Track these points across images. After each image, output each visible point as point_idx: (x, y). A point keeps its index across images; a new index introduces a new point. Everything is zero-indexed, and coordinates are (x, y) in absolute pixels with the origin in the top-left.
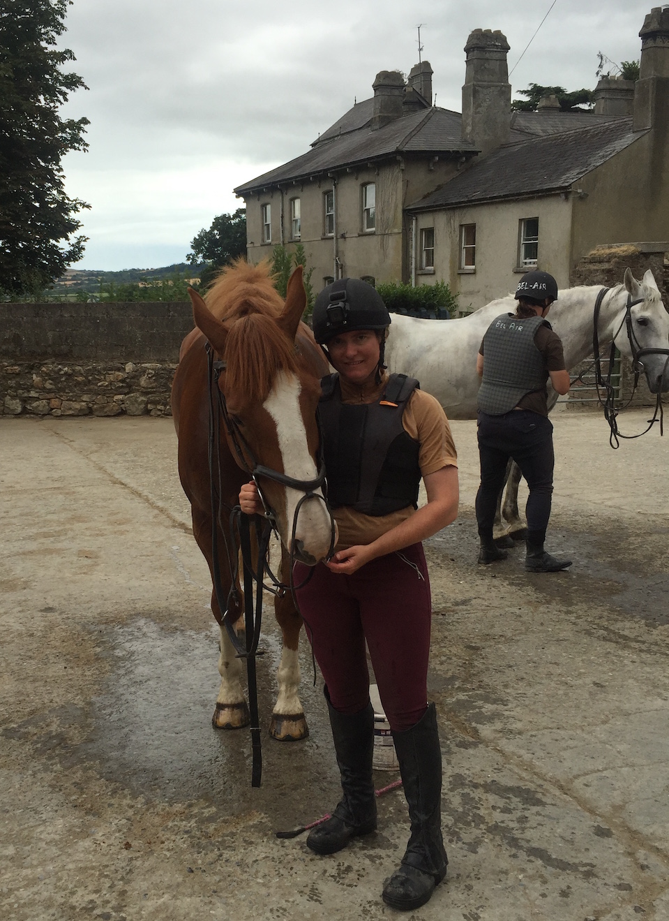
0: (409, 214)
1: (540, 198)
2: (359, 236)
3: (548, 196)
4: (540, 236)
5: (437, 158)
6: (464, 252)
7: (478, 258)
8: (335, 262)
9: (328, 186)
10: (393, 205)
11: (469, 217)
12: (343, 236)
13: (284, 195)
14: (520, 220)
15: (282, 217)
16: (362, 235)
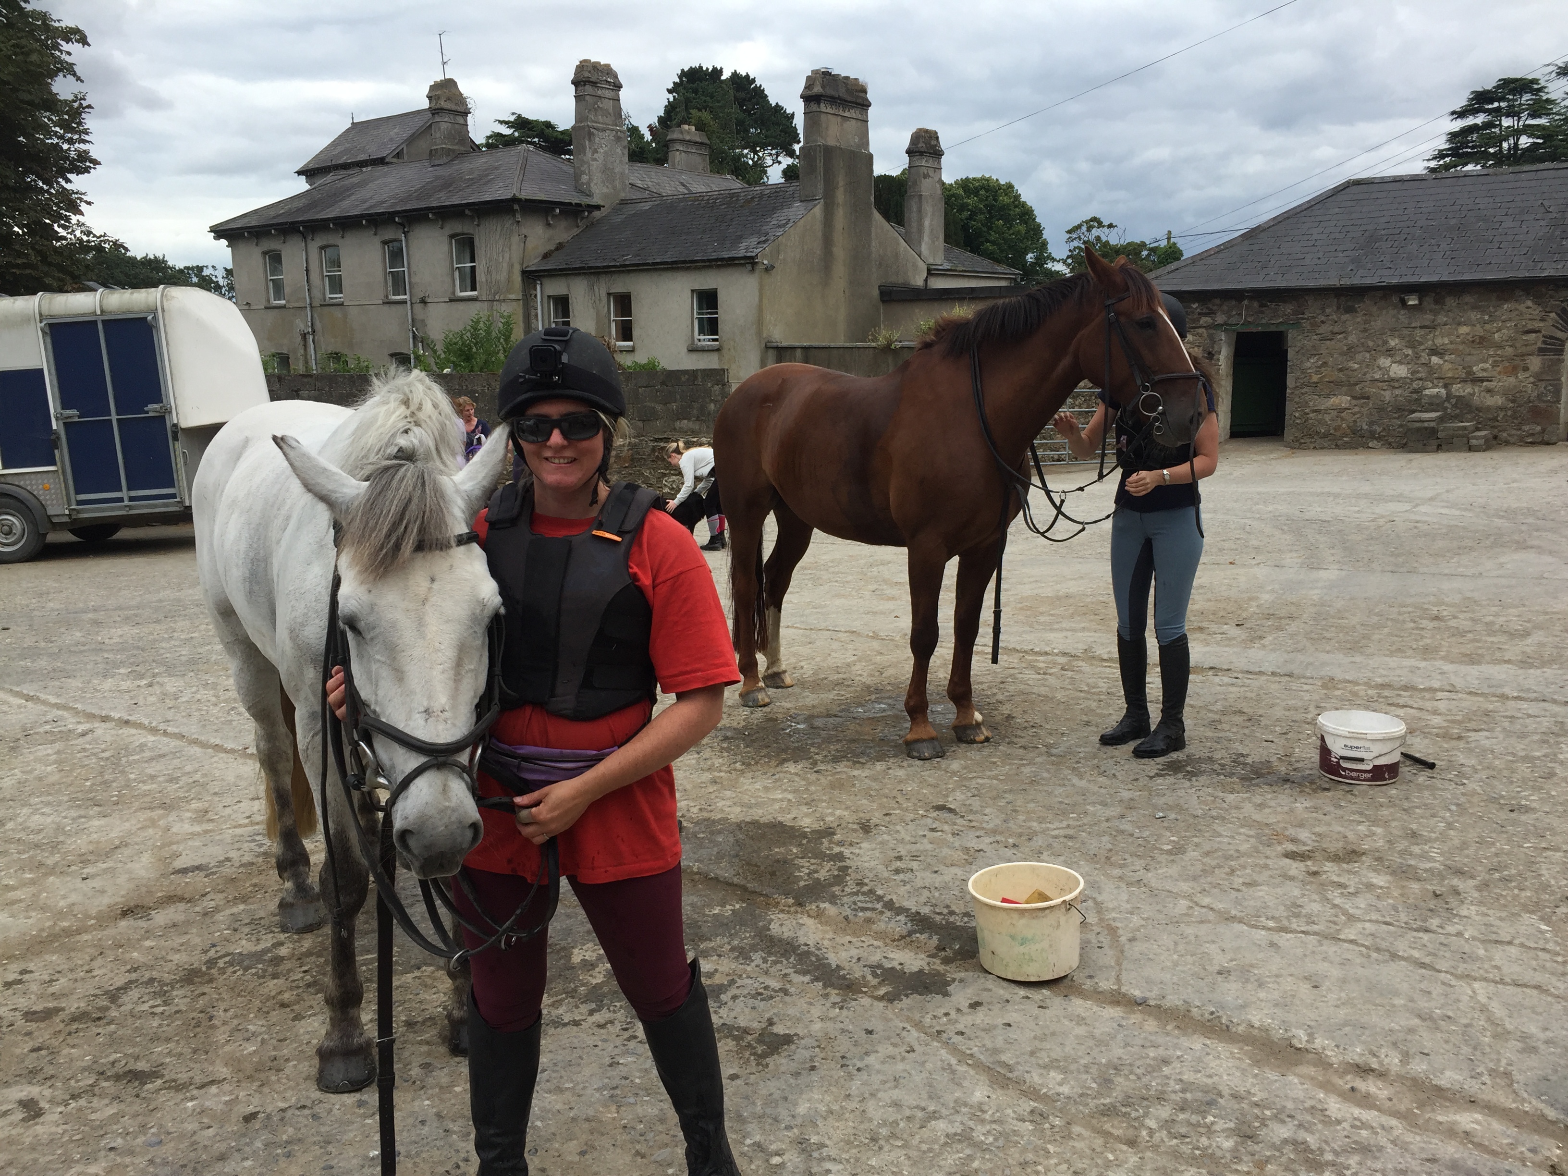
0: (531, 277)
1: (719, 267)
2: (451, 301)
3: (730, 265)
4: (720, 310)
5: (558, 211)
6: (613, 325)
7: (636, 333)
8: (411, 335)
9: (389, 234)
10: (505, 265)
11: (620, 286)
12: (423, 301)
13: (309, 241)
14: (693, 291)
15: (307, 270)
16: (454, 300)
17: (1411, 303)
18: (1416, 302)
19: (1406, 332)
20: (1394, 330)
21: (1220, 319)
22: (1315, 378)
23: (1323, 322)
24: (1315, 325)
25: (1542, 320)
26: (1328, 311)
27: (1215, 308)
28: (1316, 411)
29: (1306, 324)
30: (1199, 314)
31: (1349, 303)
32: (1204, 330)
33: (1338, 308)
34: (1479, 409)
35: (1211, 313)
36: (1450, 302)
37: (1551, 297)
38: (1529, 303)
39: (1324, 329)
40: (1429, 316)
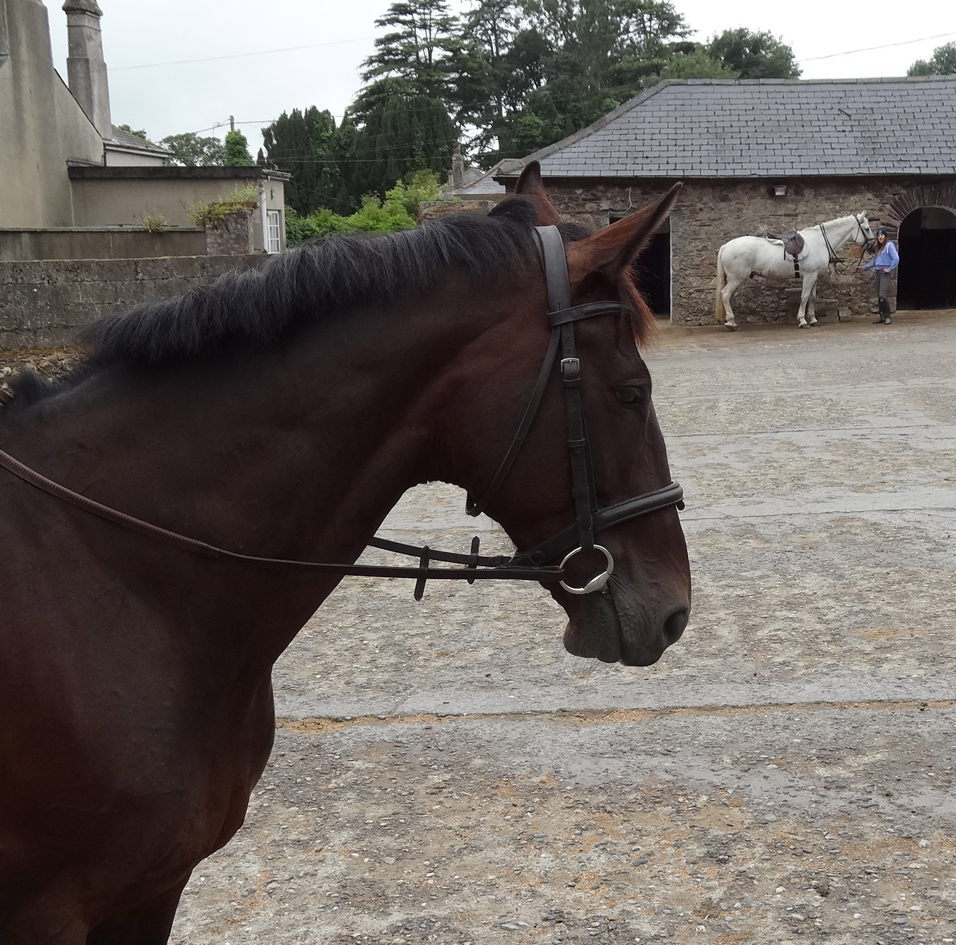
17: (777, 194)
18: (783, 193)
19: (773, 219)
20: (762, 218)
21: (605, 205)
22: (697, 261)
23: (701, 209)
24: (693, 212)
25: (880, 210)
26: (705, 199)
27: (599, 194)
28: (698, 291)
29: (686, 212)
30: (584, 200)
31: (724, 193)
32: (589, 215)
33: (714, 198)
34: (835, 286)
35: (596, 199)
36: (808, 193)
37: (887, 191)
38: (870, 196)
39: (703, 216)
40: (791, 206)
